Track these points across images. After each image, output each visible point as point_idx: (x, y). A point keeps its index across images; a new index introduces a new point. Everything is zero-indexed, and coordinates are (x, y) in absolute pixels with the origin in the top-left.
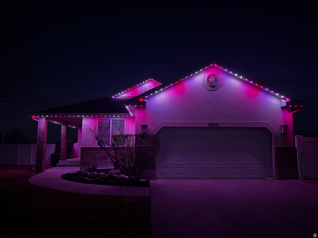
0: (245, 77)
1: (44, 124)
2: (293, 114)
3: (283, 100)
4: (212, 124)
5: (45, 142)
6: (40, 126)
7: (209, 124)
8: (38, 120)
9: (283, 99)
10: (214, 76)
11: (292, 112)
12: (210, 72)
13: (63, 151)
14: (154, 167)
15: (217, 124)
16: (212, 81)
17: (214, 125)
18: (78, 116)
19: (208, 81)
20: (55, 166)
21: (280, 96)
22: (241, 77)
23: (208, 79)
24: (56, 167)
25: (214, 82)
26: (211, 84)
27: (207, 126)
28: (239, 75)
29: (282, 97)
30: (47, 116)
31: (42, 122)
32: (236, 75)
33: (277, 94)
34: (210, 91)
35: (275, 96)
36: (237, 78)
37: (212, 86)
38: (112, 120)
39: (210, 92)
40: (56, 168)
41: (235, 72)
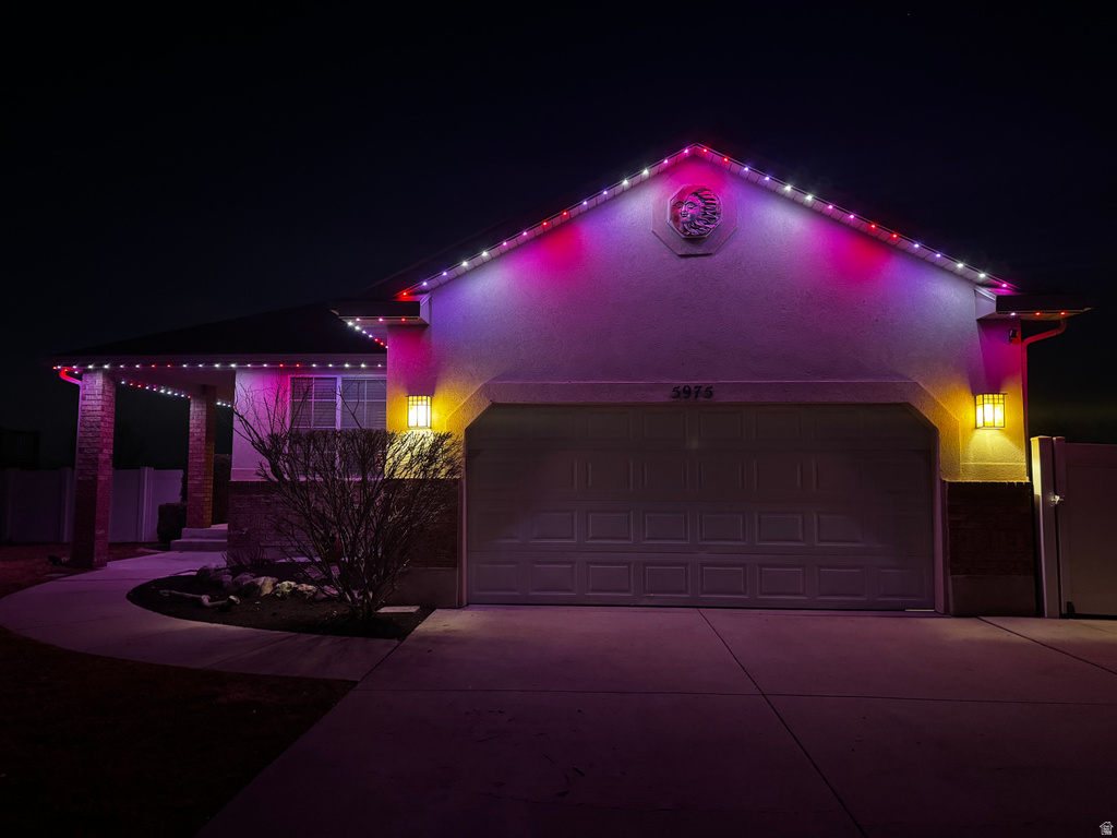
0: (823, 196)
1: (100, 397)
2: (1030, 347)
3: (984, 292)
4: (687, 391)
5: (106, 462)
6: (85, 403)
7: (676, 389)
8: (77, 382)
9: (983, 284)
10: (701, 198)
11: (1023, 339)
12: (681, 183)
13: (195, 495)
14: (452, 559)
15: (709, 392)
16: (692, 216)
17: (697, 396)
18: (217, 366)
19: (675, 218)
20: (167, 548)
21: (972, 274)
22: (809, 198)
23: (675, 207)
24: (169, 550)
25: (698, 220)
26: (686, 230)
27: (666, 399)
28: (803, 187)
29: (982, 276)
30: (106, 367)
31: (94, 389)
32: (788, 188)
33: (960, 265)
34: (682, 256)
35: (953, 273)
36: (792, 202)
37: (692, 240)
38: (343, 381)
39: (683, 261)
40: (168, 553)
41: (782, 178)
